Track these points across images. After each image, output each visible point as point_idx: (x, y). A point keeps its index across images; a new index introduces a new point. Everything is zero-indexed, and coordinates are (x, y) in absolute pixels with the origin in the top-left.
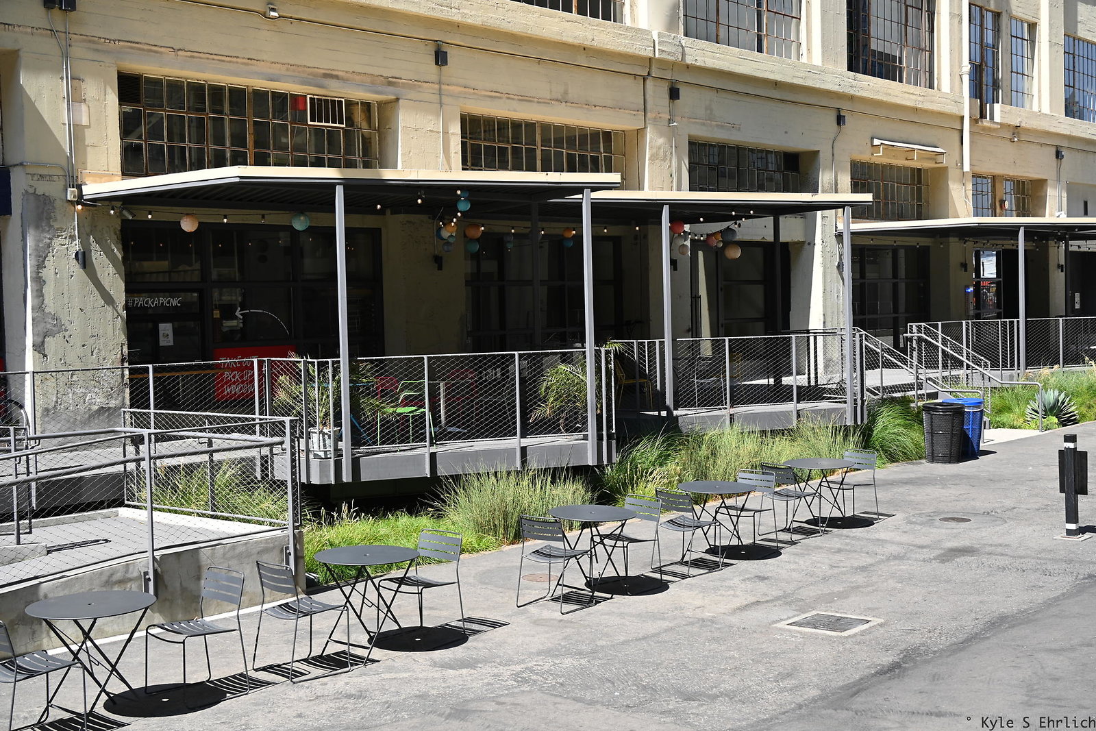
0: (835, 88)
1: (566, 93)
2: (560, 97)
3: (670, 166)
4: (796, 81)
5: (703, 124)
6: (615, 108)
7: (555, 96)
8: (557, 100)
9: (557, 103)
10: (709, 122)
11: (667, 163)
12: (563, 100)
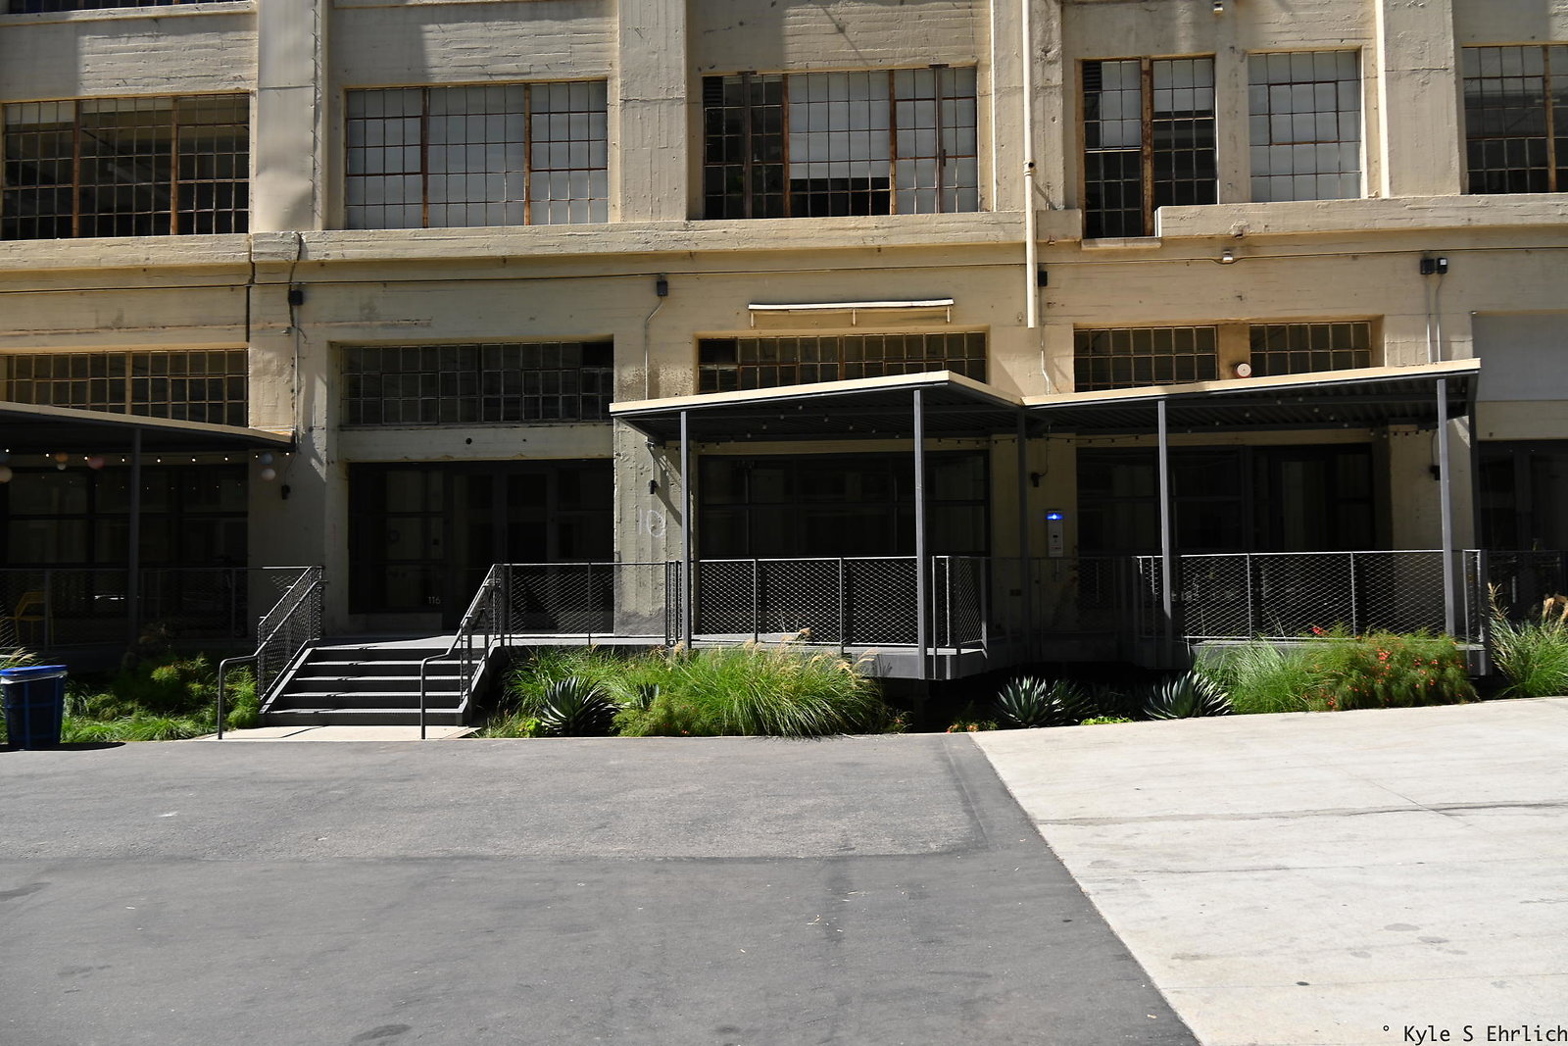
0: (637, 248)
1: (120, 318)
2: (110, 324)
3: (290, 381)
4: (537, 252)
5: (357, 326)
6: (196, 326)
7: (102, 323)
8: (107, 328)
9: (105, 331)
10: (368, 323)
11: (286, 377)
12: (117, 326)
